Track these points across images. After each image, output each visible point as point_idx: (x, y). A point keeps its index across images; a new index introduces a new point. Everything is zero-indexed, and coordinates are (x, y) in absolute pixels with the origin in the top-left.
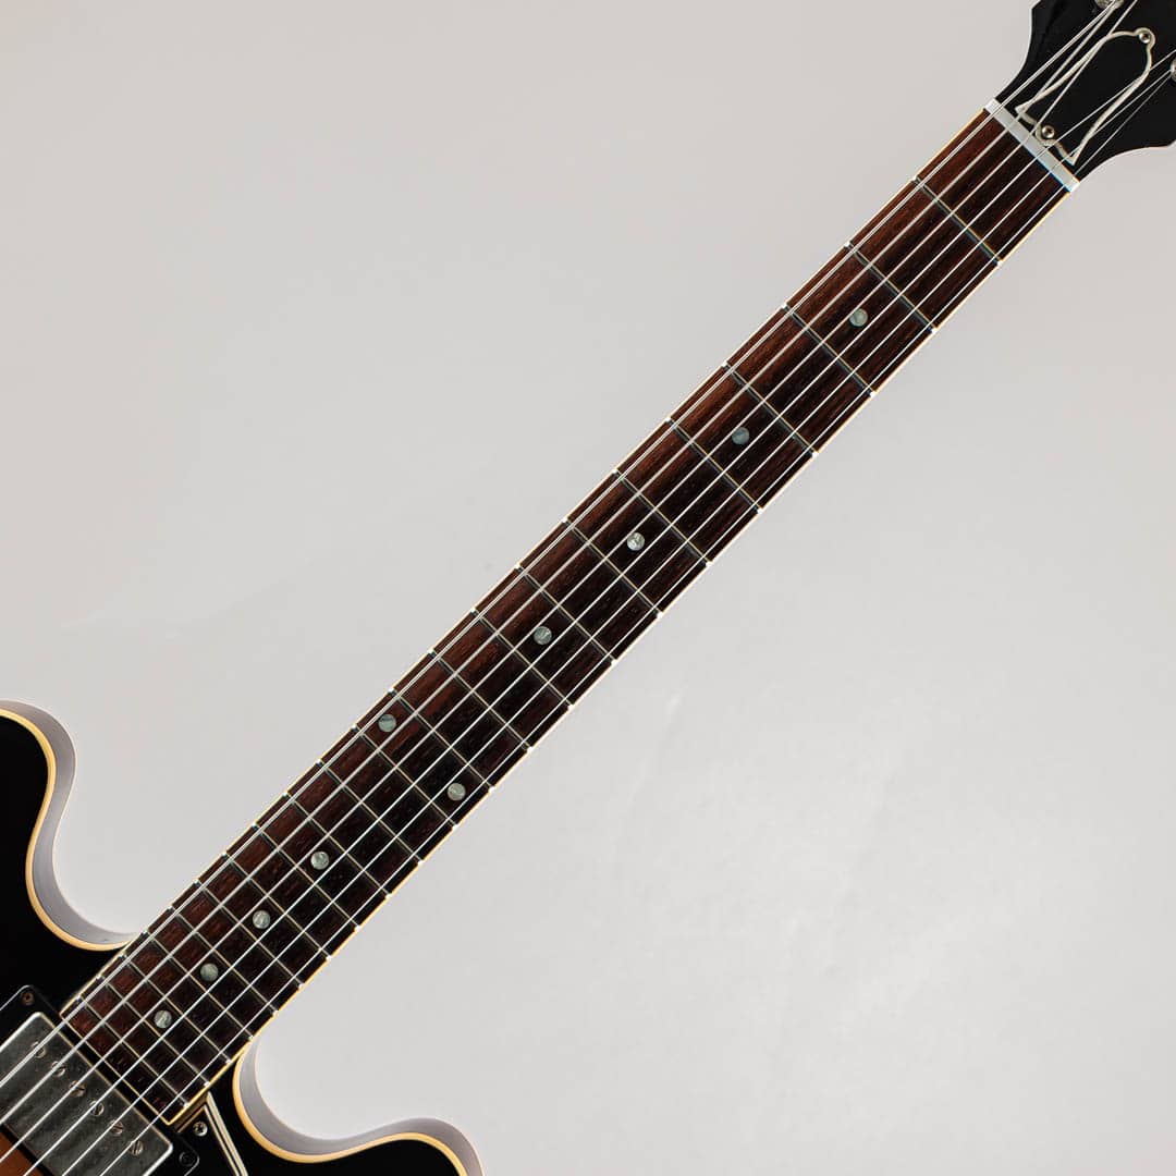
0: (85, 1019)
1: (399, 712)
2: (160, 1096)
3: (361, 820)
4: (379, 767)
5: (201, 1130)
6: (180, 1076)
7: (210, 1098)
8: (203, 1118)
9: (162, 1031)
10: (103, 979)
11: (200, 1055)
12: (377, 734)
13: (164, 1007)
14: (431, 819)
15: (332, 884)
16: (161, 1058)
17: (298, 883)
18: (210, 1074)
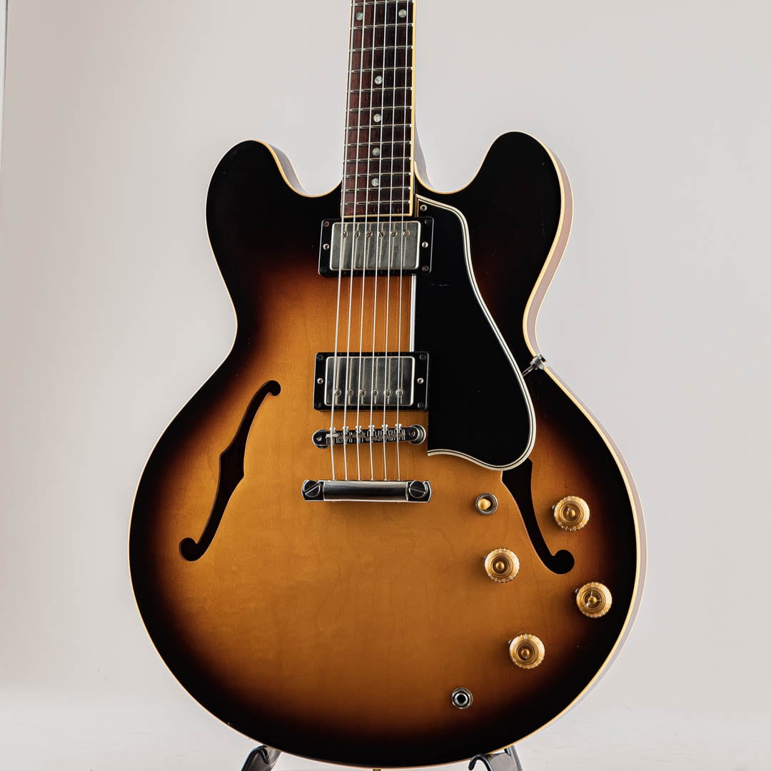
0: (349, 209)
1: (358, 10)
2: (397, 208)
3: (379, 53)
4: (369, 32)
5: (424, 208)
6: (397, 194)
7: (418, 196)
8: (421, 203)
9: (378, 186)
10: (344, 190)
11: (398, 181)
12: (358, 23)
13: (371, 178)
14: (401, 30)
15: (388, 82)
16: (385, 195)
17: (377, 94)
18: (408, 183)
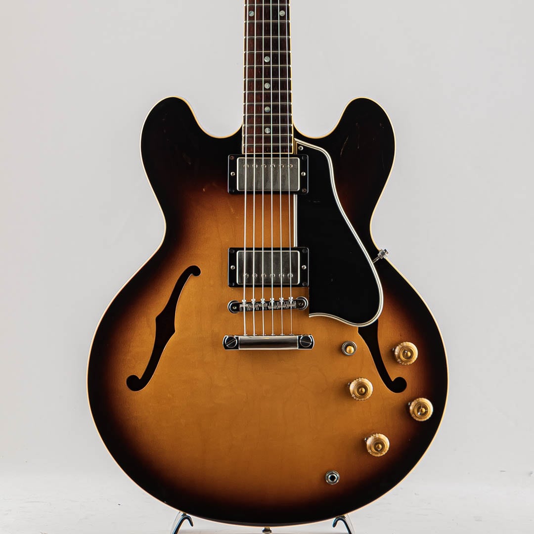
0: (250, 149)
1: (252, 9)
2: (284, 149)
3: (267, 41)
4: (259, 26)
5: (301, 148)
6: (284, 140)
7: (296, 139)
8: (299, 145)
9: (270, 133)
10: (245, 135)
11: (284, 130)
12: (251, 18)
13: (265, 128)
14: (283, 25)
15: (275, 61)
16: (276, 140)
17: (267, 70)
18: (290, 132)
